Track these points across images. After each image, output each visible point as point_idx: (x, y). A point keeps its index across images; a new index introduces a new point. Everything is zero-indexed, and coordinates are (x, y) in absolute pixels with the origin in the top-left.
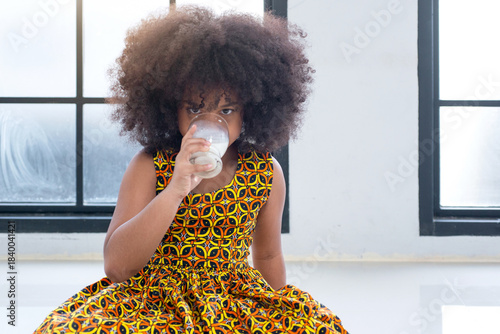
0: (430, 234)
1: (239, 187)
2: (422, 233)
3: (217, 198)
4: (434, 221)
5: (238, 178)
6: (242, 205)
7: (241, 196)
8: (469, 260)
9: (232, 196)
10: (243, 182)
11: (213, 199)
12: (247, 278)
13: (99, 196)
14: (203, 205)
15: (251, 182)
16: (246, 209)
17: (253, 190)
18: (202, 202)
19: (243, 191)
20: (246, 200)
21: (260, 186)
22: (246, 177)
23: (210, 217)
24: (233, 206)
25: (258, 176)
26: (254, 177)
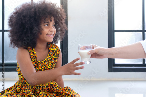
0: (112, 72)
1: (50, 58)
2: (109, 71)
3: (45, 62)
4: (113, 67)
5: (49, 55)
6: (51, 63)
7: (51, 60)
8: (124, 80)
9: (48, 61)
10: (51, 56)
11: (43, 63)
12: (53, 85)
13: (9, 60)
14: (41, 65)
15: (53, 56)
16: (53, 64)
17: (54, 58)
18: (40, 64)
19: (51, 59)
20: (52, 61)
21: (56, 57)
22: (52, 54)
23: (43, 68)
24: (49, 64)
25: (55, 54)
26: (54, 54)
